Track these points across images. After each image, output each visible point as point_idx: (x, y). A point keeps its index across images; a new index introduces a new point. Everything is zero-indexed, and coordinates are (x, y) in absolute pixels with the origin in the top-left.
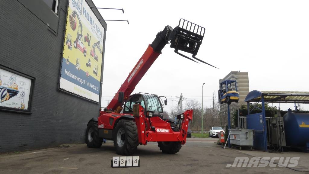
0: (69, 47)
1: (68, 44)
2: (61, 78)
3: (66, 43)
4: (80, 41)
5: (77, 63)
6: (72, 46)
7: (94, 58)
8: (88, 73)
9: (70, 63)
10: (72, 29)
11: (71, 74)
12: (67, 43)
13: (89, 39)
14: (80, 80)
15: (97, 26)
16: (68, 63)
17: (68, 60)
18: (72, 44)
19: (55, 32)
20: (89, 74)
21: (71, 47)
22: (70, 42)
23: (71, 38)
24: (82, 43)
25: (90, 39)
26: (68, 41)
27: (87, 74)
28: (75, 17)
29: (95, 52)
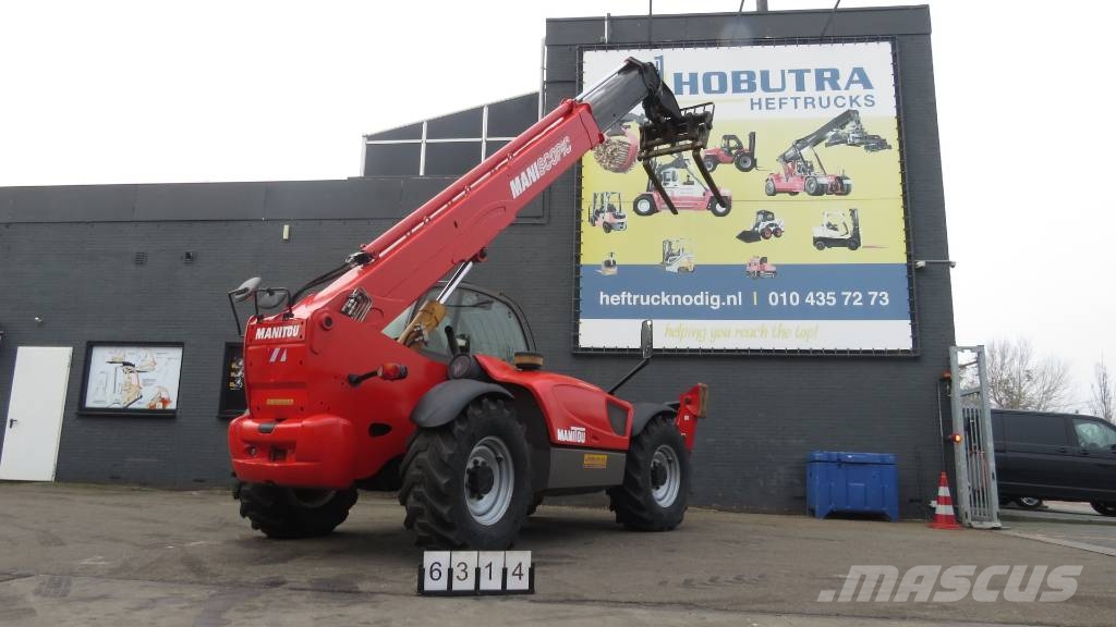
0: (608, 227)
1: (600, 222)
2: (581, 320)
3: (589, 224)
4: (671, 184)
5: (669, 255)
6: (621, 217)
7: (803, 195)
8: (764, 260)
9: (621, 268)
10: (616, 171)
11: (635, 297)
12: (593, 221)
13: (740, 146)
14: (701, 299)
15: (800, 75)
16: (612, 271)
17: (608, 264)
18: (627, 210)
19: (538, 217)
20: (770, 262)
21: (621, 221)
22: (611, 209)
23: (614, 200)
24: (689, 183)
25: (746, 146)
26: (598, 213)
27: (755, 269)
28: (623, 134)
29: (807, 168)
